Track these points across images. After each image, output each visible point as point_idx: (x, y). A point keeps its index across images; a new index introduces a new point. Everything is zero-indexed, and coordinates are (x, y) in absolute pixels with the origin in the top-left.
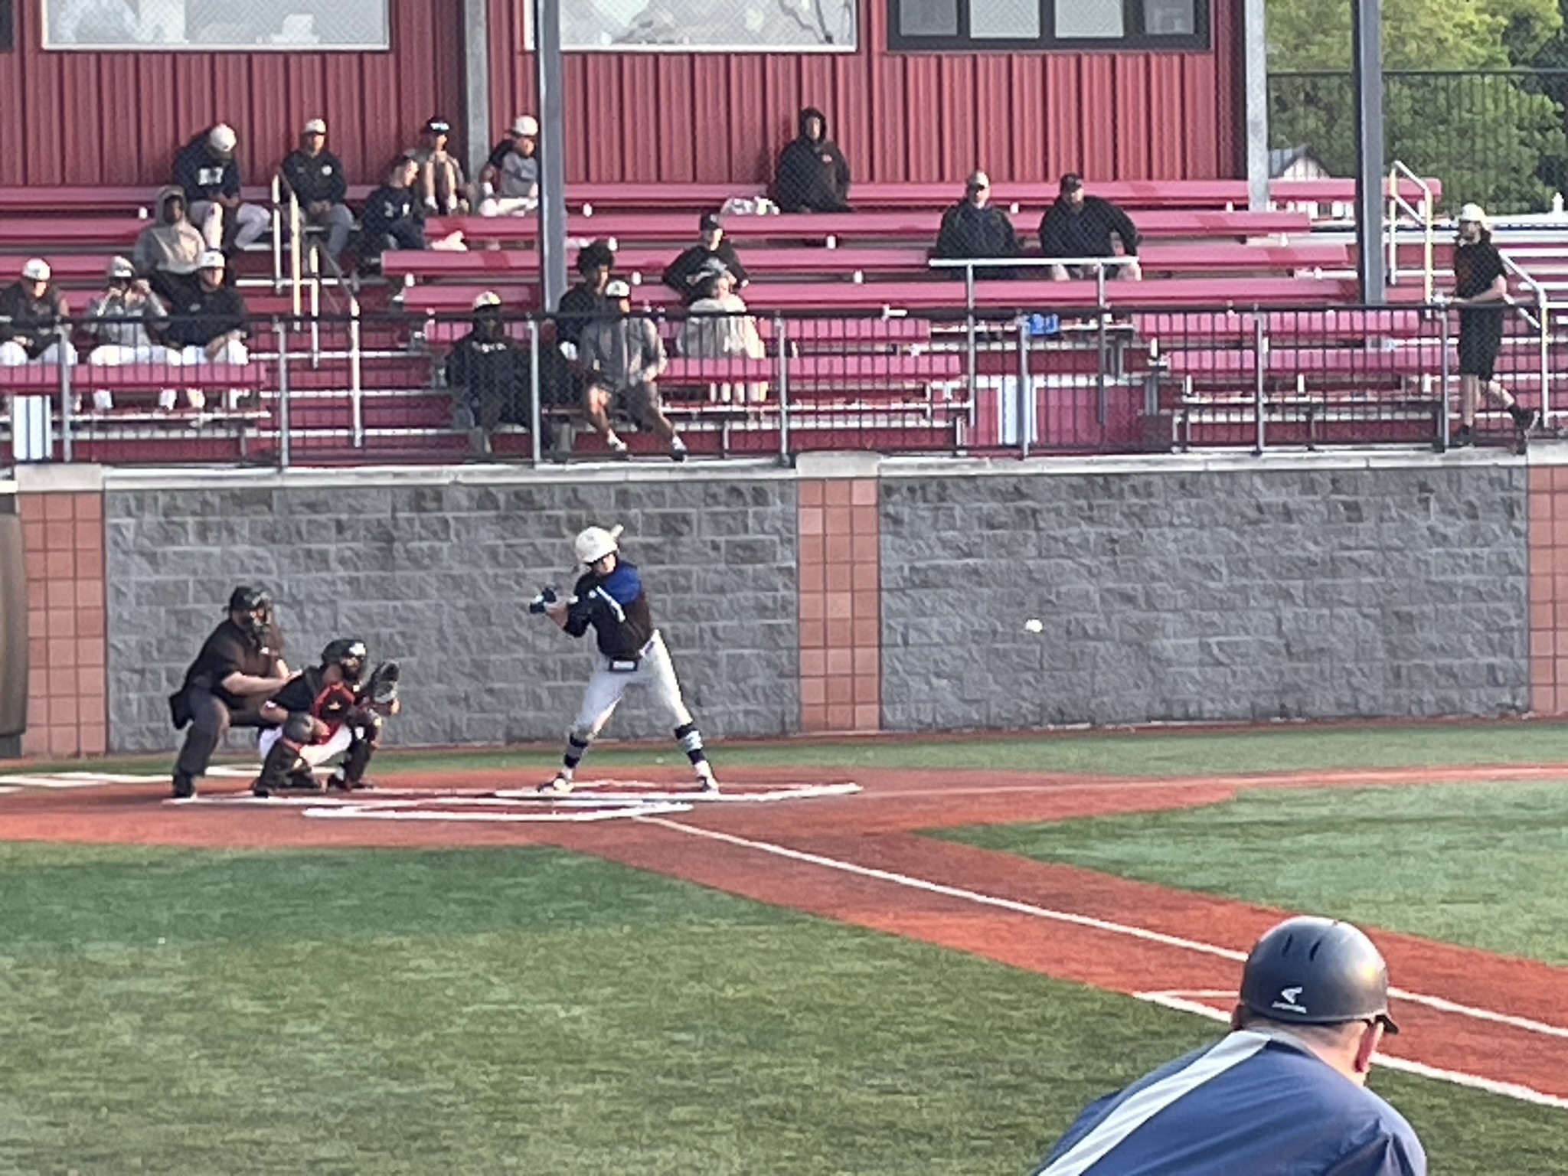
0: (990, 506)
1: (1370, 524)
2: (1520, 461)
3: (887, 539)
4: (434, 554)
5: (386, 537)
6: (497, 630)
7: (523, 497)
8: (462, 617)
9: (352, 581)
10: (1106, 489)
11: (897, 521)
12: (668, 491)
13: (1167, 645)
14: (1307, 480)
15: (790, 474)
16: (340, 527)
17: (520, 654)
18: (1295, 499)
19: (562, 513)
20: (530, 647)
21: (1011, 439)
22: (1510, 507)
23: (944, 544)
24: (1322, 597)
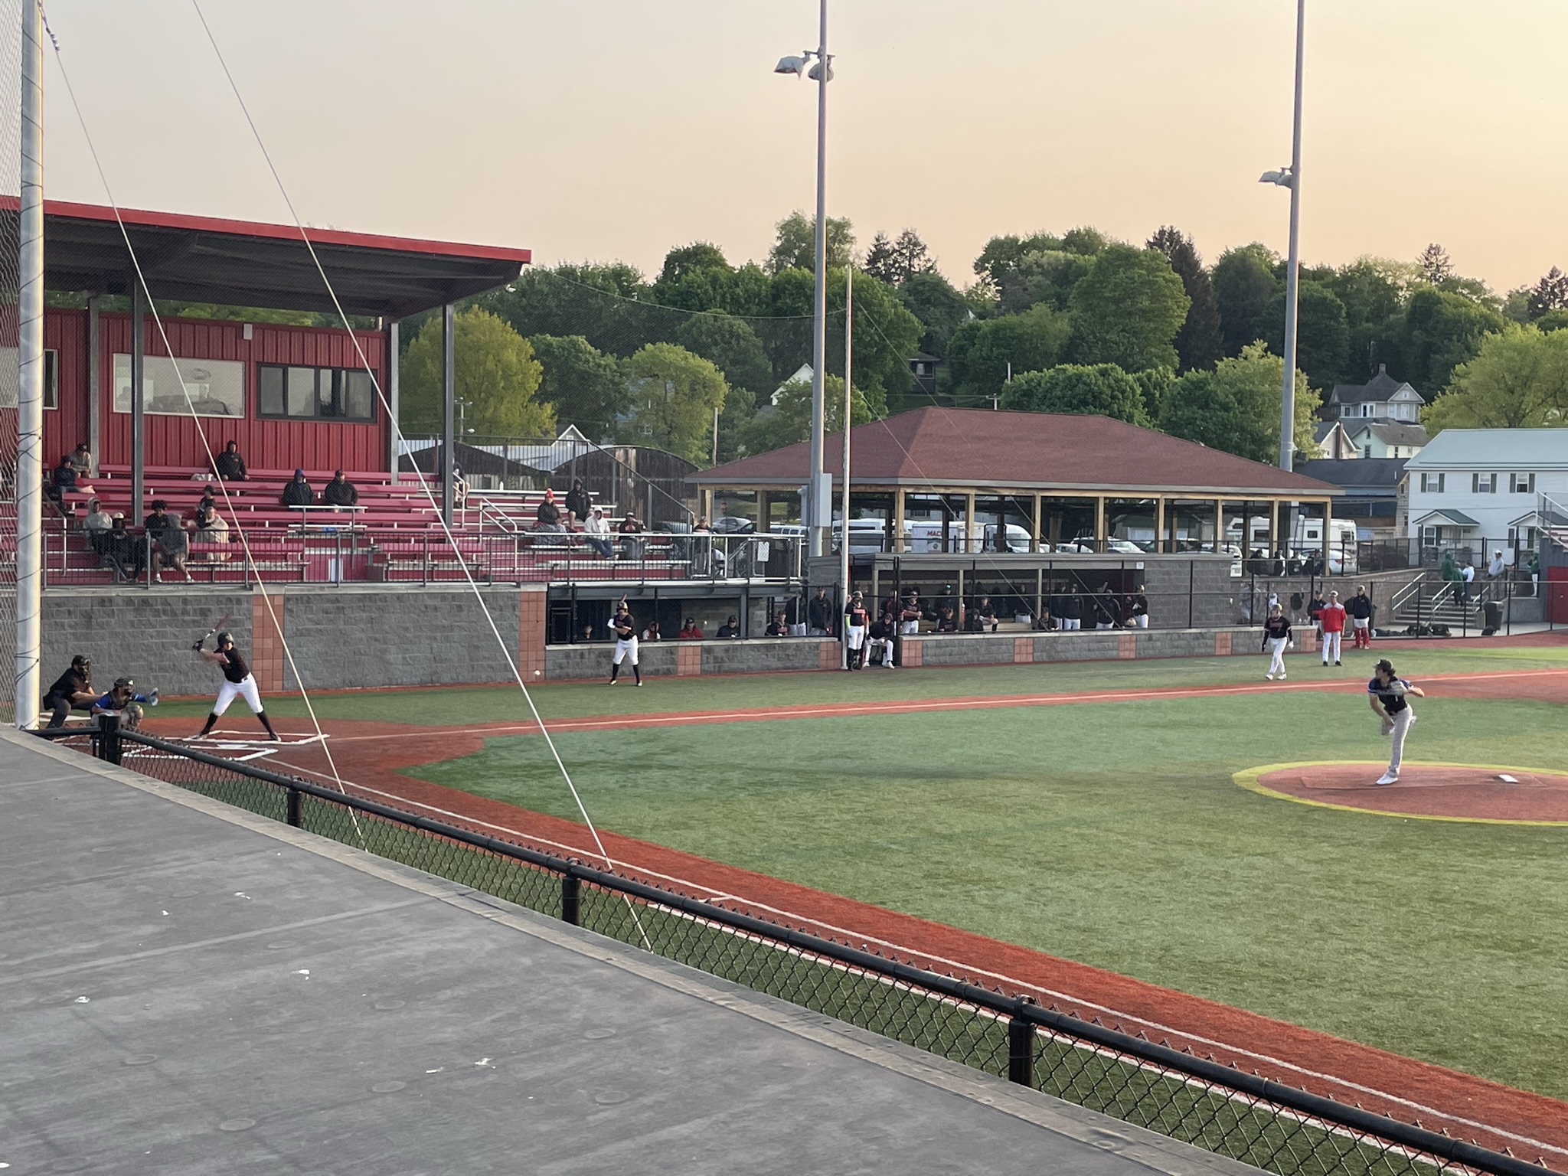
0: (327, 606)
1: (465, 613)
2: (518, 590)
3: (287, 618)
4: (108, 623)
5: (88, 616)
6: (134, 654)
7: (145, 601)
8: (119, 648)
9: (73, 634)
10: (370, 600)
11: (291, 611)
12: (203, 600)
13: (390, 657)
14: (443, 597)
15: (251, 593)
16: (69, 612)
17: (142, 663)
18: (438, 603)
19: (160, 607)
20: (145, 659)
21: (333, 580)
22: (514, 607)
23: (310, 620)
24: (447, 639)
